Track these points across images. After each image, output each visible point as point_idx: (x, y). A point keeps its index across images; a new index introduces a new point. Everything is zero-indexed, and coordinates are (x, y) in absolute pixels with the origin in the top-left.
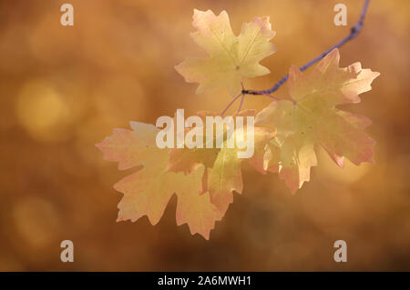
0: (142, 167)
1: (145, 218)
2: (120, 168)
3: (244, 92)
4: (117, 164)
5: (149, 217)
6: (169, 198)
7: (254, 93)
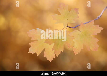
0: (37, 40)
1: (36, 53)
2: (32, 39)
3: (67, 26)
4: (31, 38)
5: (37, 53)
6: (43, 49)
7: (70, 27)
